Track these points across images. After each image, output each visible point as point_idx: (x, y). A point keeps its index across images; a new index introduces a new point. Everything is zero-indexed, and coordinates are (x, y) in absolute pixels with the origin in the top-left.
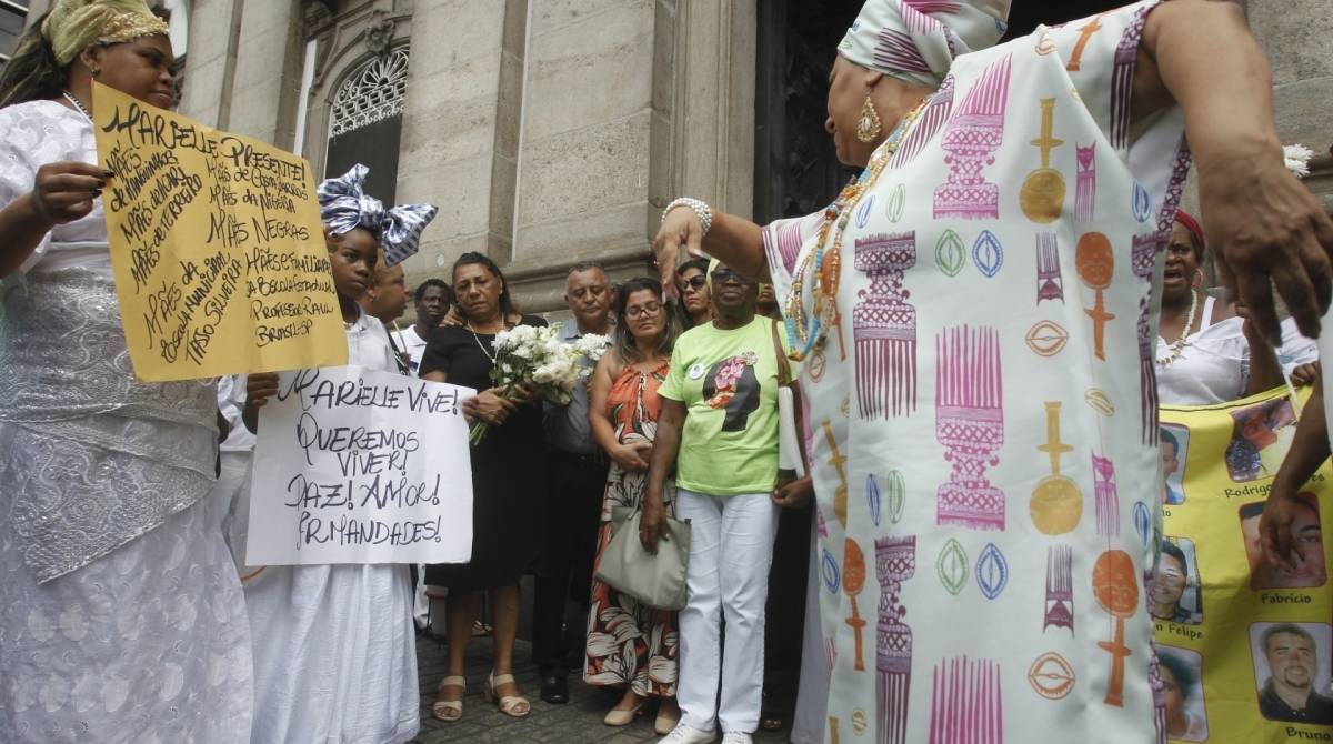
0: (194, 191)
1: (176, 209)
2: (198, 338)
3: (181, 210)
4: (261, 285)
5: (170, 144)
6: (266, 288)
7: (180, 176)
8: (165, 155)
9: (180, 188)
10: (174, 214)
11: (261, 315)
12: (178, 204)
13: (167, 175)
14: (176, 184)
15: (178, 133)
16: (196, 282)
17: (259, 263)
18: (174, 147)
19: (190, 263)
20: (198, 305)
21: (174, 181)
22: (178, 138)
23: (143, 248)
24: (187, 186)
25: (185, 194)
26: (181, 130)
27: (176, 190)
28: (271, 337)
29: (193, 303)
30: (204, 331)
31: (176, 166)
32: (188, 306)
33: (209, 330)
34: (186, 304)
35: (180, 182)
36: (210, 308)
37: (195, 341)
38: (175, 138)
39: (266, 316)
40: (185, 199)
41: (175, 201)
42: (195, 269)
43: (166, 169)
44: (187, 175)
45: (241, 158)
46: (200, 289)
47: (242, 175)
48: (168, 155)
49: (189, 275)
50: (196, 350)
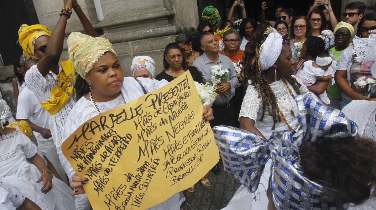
0: (128, 143)
1: (119, 154)
2: (137, 198)
3: (121, 154)
4: (172, 160)
5: (110, 126)
6: (175, 161)
7: (119, 139)
8: (109, 132)
9: (119, 144)
10: (118, 156)
11: (173, 172)
12: (120, 152)
13: (112, 141)
14: (117, 143)
15: (114, 118)
16: (133, 180)
17: (170, 152)
18: (113, 126)
19: (129, 174)
20: (136, 187)
21: (115, 142)
22: (115, 121)
23: (99, 179)
24: (123, 142)
25: (122, 146)
26: (117, 116)
27: (117, 146)
28: (179, 179)
29: (133, 187)
30: (140, 195)
31: (116, 135)
32: (131, 189)
33: (142, 194)
34: (130, 189)
35: (119, 142)
36: (141, 187)
37: (136, 200)
38: (113, 121)
39: (176, 172)
40: (123, 148)
41: (118, 151)
42: (132, 175)
43: (111, 138)
44: (122, 137)
45: (157, 104)
46: (136, 182)
47: (158, 112)
48: (111, 131)
49: (130, 178)
50: (138, 203)
